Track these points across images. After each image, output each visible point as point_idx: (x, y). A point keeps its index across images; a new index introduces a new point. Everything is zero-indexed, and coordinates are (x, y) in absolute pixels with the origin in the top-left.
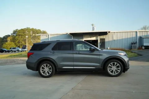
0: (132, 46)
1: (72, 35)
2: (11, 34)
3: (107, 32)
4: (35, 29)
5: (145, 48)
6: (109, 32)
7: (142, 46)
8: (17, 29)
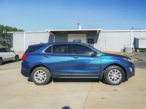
0: (125, 49)
1: (53, 34)
3: (97, 31)
4: (10, 27)
5: (140, 52)
6: (99, 31)
7: (137, 49)
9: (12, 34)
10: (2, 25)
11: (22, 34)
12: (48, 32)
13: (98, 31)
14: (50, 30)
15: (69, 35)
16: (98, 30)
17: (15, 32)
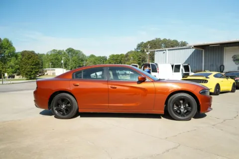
9: (154, 52)
10: (159, 39)
11: (164, 51)
12: (191, 47)
14: (193, 45)
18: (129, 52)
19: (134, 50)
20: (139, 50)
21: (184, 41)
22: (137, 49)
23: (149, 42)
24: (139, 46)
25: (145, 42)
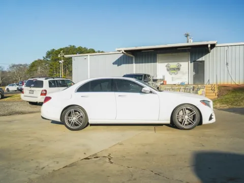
1: (132, 56)
2: (44, 57)
3: (207, 45)
8: (54, 50)
9: (71, 58)
11: (85, 57)
12: (121, 52)
13: (209, 46)
14: (123, 49)
15: (159, 56)
16: (209, 43)
17: (75, 55)
18: (36, 61)
19: (42, 59)
20: (49, 59)
21: (101, 51)
22: (47, 57)
23: (61, 49)
24: (49, 54)
25: (56, 49)
